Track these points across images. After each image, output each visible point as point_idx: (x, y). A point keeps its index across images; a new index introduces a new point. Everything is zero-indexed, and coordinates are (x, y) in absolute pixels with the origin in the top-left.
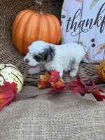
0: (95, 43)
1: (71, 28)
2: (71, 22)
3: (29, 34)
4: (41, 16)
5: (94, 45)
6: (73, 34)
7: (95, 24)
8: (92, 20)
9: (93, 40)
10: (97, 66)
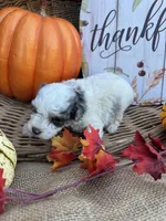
0: (145, 69)
1: (100, 43)
2: (98, 33)
3: (20, 54)
4: (43, 20)
5: (142, 74)
6: (103, 55)
7: (142, 36)
8: (137, 28)
9: (141, 65)
10: (151, 110)
